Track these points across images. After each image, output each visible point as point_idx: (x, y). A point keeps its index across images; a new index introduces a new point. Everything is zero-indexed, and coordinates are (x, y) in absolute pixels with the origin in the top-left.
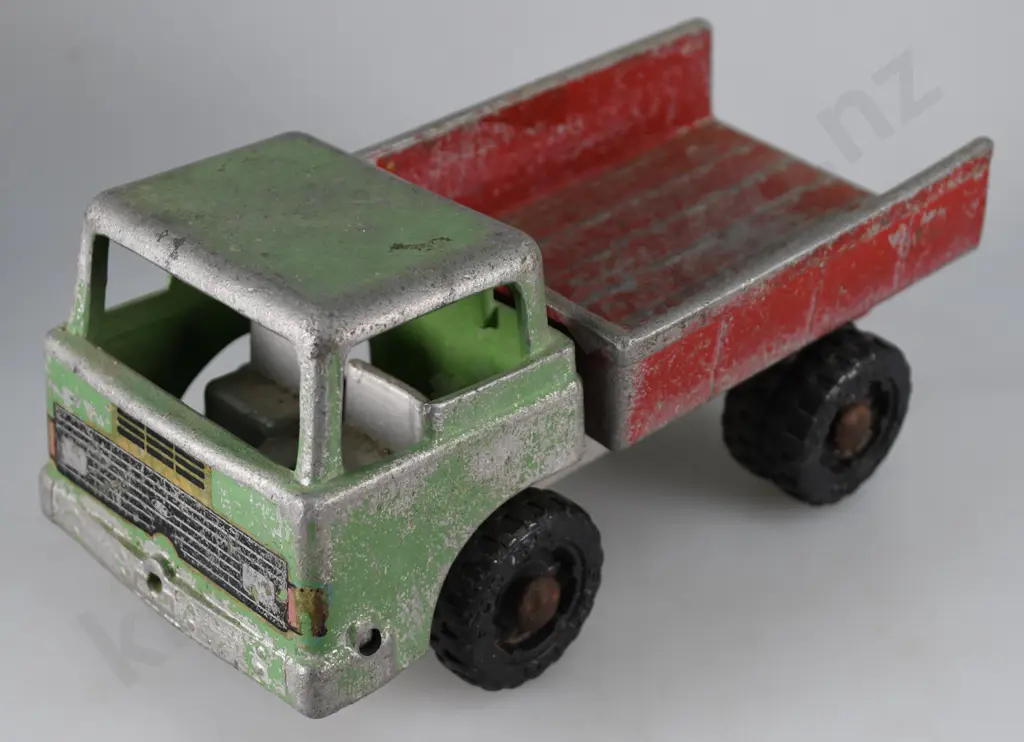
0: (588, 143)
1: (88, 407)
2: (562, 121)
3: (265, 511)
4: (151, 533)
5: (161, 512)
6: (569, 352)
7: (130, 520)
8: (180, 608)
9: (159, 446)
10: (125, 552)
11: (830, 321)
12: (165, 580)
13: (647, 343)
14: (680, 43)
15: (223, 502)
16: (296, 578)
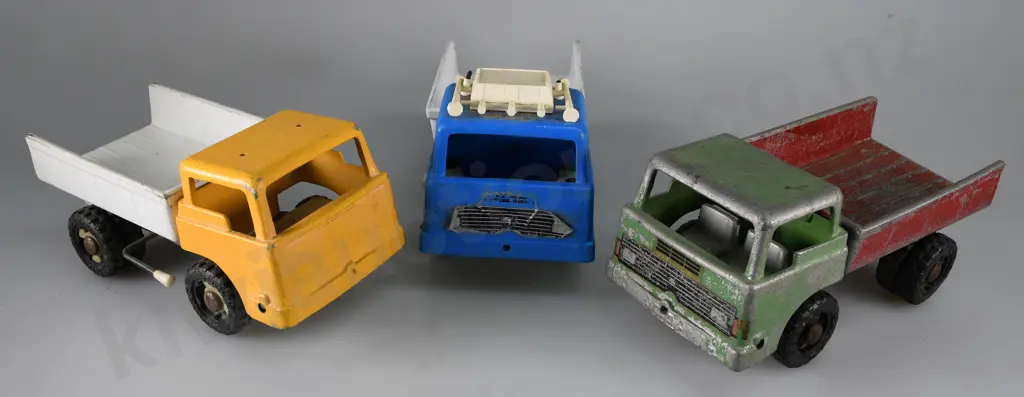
0: (822, 144)
1: (641, 237)
2: (815, 134)
3: (729, 288)
4: (664, 290)
5: (672, 282)
6: (846, 235)
7: (654, 284)
8: (675, 321)
9: (677, 256)
10: (650, 297)
11: (930, 230)
12: (669, 309)
13: (869, 232)
14: (864, 106)
15: (708, 282)
16: (739, 315)
